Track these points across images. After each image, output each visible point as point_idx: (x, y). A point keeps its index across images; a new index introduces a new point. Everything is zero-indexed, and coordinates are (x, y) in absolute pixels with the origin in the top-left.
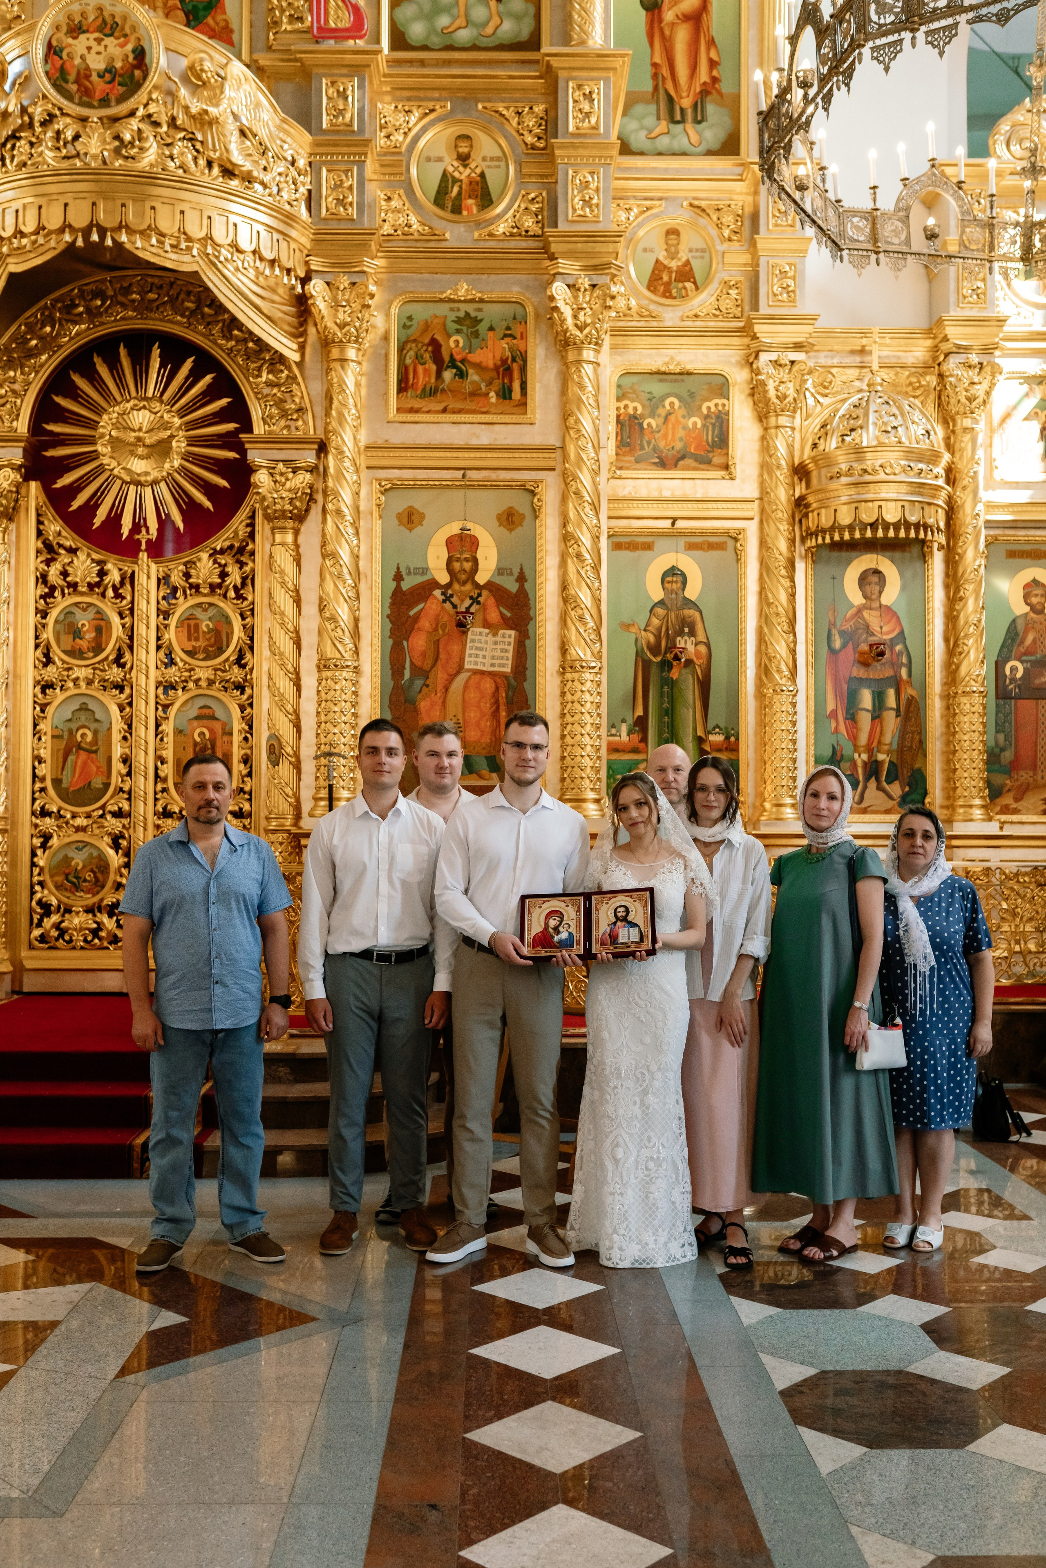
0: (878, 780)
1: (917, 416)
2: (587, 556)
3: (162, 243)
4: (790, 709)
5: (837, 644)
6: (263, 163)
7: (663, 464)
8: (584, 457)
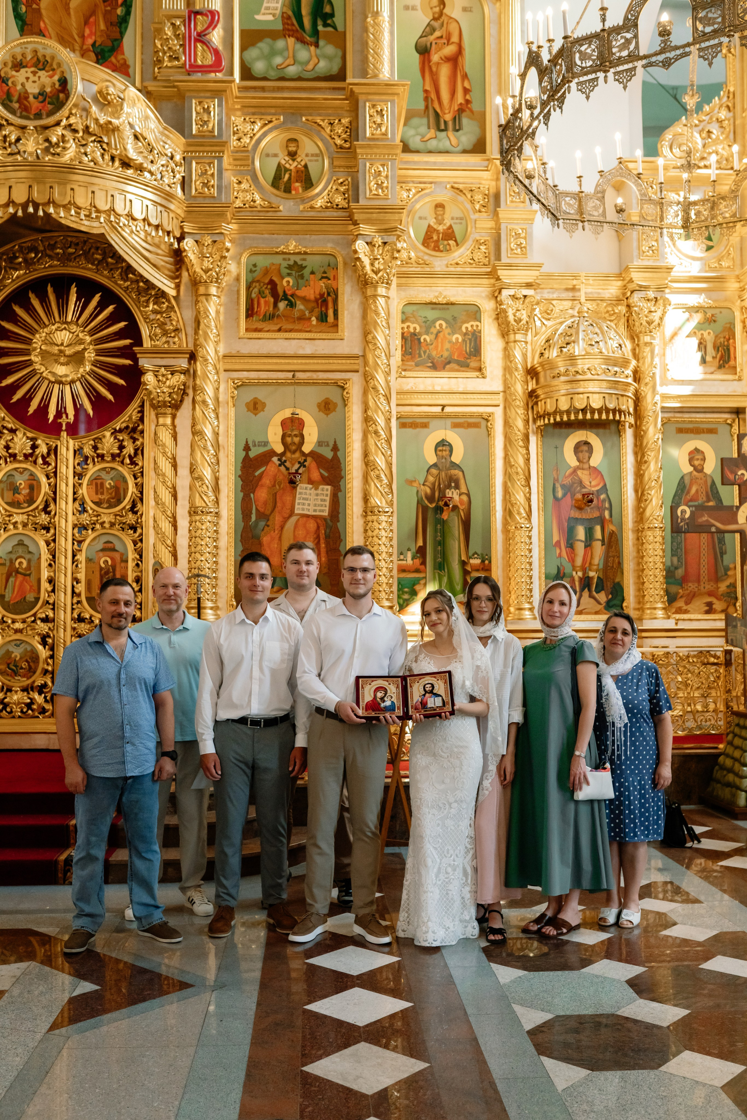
0: (590, 590)
1: (612, 334)
2: (382, 433)
3: (79, 214)
4: (527, 540)
5: (560, 494)
6: (151, 157)
7: (434, 367)
8: (379, 362)
